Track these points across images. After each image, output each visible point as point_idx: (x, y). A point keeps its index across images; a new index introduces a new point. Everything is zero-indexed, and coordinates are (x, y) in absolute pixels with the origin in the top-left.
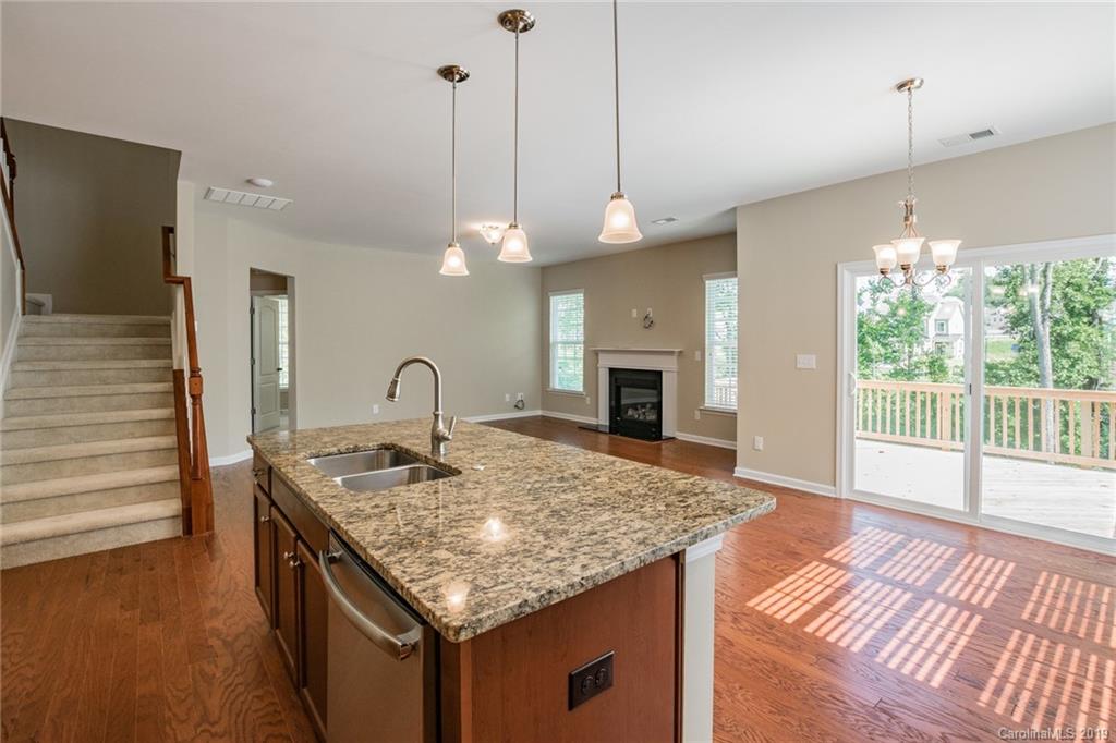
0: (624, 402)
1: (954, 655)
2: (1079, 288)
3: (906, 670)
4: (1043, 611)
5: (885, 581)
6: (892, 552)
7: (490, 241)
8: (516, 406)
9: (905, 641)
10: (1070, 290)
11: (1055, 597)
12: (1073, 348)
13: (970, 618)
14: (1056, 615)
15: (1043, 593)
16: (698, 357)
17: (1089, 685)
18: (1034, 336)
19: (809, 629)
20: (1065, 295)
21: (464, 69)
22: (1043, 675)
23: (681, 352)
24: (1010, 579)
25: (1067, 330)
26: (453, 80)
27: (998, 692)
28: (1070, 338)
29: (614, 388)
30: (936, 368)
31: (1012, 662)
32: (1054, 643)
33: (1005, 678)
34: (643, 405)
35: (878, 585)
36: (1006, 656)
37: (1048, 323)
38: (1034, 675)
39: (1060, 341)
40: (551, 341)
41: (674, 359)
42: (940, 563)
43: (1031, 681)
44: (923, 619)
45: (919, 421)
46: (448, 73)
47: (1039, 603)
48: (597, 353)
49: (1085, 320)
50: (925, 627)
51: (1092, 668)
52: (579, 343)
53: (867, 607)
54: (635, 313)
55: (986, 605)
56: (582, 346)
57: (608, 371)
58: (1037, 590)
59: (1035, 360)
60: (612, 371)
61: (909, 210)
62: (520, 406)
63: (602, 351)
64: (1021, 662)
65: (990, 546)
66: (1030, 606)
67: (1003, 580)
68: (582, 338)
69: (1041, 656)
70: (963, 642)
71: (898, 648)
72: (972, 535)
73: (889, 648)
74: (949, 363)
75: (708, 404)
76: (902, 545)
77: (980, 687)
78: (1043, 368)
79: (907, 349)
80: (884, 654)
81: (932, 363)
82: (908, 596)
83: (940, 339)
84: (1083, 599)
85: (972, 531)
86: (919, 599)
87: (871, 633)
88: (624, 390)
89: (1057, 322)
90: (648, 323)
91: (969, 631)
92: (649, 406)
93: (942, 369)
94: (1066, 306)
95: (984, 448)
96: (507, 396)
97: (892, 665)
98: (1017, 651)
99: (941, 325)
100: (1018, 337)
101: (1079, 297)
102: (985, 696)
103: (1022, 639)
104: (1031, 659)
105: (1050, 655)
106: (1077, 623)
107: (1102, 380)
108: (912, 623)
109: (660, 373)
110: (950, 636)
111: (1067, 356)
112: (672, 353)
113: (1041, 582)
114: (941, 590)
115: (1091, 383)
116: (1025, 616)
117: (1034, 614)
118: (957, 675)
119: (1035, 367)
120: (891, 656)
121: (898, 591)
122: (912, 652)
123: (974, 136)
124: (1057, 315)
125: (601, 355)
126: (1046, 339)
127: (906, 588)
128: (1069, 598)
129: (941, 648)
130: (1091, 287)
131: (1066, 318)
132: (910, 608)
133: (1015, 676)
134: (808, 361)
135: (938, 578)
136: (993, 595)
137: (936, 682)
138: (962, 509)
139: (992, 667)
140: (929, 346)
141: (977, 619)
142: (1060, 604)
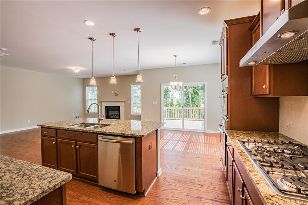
0: (109, 114)
1: (184, 147)
2: (195, 88)
3: (179, 150)
4: (194, 140)
5: (173, 140)
6: (173, 136)
7: (75, 72)
8: (76, 118)
9: (178, 147)
10: (194, 88)
11: (195, 138)
12: (194, 100)
13: (185, 143)
14: (195, 140)
15: (194, 138)
16: (129, 102)
17: (200, 147)
18: (188, 97)
19: (164, 148)
20: (193, 89)
21: (95, 39)
22: (195, 147)
23: (125, 102)
24: (190, 137)
25: (193, 96)
26: (92, 40)
27: (190, 150)
28: (194, 98)
29: (107, 111)
30: (172, 104)
31: (191, 147)
32: (195, 143)
33: (191, 148)
34: (115, 115)
35: (172, 141)
36: (190, 146)
37: (191, 95)
38: (194, 147)
39: (193, 98)
40: (87, 99)
41: (123, 103)
42: (180, 136)
43: (193, 148)
44: (179, 144)
45: (172, 115)
46: (91, 39)
47: (193, 139)
48: (101, 102)
49: (196, 94)
50: (180, 145)
51: (200, 145)
52: (96, 100)
53: (171, 144)
54: (112, 92)
55: (187, 140)
56: (97, 100)
57: (105, 107)
58: (193, 138)
59: (189, 103)
60: (106, 107)
61: (175, 77)
62: (77, 117)
63: (103, 102)
64: (192, 146)
65: (186, 133)
66: (192, 140)
67: (188, 137)
68: (97, 99)
69: (194, 145)
70: (185, 145)
71: (177, 148)
72: (183, 132)
73: (176, 148)
74: (174, 103)
75: (132, 113)
76: (174, 135)
77: (188, 150)
78: (190, 104)
79: (166, 100)
80: (175, 149)
81: (171, 103)
82: (176, 142)
83: (172, 98)
84: (198, 138)
85: (183, 131)
86: (178, 141)
87: (173, 147)
88: (109, 111)
89: (192, 95)
90: (116, 95)
91: (185, 144)
92: (116, 115)
93: (173, 105)
94: (193, 91)
95: (185, 119)
96: (74, 115)
97: (177, 150)
98: (191, 145)
99: (172, 95)
100: (186, 97)
101: (195, 90)
102: (189, 151)
103: (192, 144)
104: (193, 145)
105: (195, 145)
106: (198, 141)
107: (199, 106)
108: (178, 145)
109: (120, 107)
110: (183, 145)
111: (194, 101)
112: (123, 102)
113: (193, 137)
114: (181, 140)
115: (197, 106)
116: (192, 141)
117: (193, 140)
118: (185, 149)
119: (189, 104)
120: (176, 149)
121: (175, 141)
122: (179, 148)
123: (183, 64)
124: (192, 93)
125: (103, 103)
126: (190, 98)
127: (176, 141)
128: (197, 138)
129: (182, 147)
130: (197, 88)
131: (194, 94)
132: (177, 143)
133: (192, 148)
134: (155, 103)
135: (180, 139)
136: (188, 139)
137: (183, 150)
138: (181, 128)
139: (189, 147)
140: (170, 100)
141: (186, 143)
142: (196, 139)
